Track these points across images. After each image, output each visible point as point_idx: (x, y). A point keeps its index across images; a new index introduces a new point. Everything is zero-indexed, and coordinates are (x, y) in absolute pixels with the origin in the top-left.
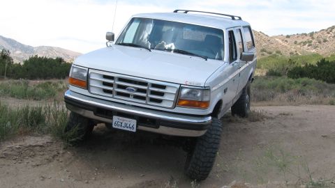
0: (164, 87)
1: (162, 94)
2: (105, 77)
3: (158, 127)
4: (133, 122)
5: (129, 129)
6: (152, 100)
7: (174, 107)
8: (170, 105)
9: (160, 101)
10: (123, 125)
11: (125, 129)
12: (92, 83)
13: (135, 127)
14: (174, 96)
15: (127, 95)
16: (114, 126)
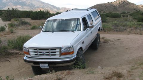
0: (55, 50)
1: (55, 52)
2: (34, 50)
3: (56, 65)
4: (47, 65)
5: (46, 67)
6: (52, 55)
7: (60, 56)
8: (59, 56)
9: (55, 55)
10: (44, 66)
11: (45, 67)
12: (30, 53)
13: (48, 66)
14: (59, 52)
15: (43, 55)
16: (41, 67)
